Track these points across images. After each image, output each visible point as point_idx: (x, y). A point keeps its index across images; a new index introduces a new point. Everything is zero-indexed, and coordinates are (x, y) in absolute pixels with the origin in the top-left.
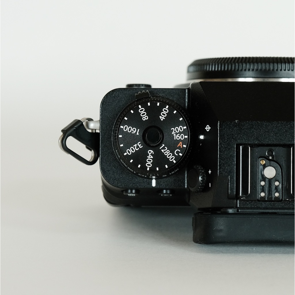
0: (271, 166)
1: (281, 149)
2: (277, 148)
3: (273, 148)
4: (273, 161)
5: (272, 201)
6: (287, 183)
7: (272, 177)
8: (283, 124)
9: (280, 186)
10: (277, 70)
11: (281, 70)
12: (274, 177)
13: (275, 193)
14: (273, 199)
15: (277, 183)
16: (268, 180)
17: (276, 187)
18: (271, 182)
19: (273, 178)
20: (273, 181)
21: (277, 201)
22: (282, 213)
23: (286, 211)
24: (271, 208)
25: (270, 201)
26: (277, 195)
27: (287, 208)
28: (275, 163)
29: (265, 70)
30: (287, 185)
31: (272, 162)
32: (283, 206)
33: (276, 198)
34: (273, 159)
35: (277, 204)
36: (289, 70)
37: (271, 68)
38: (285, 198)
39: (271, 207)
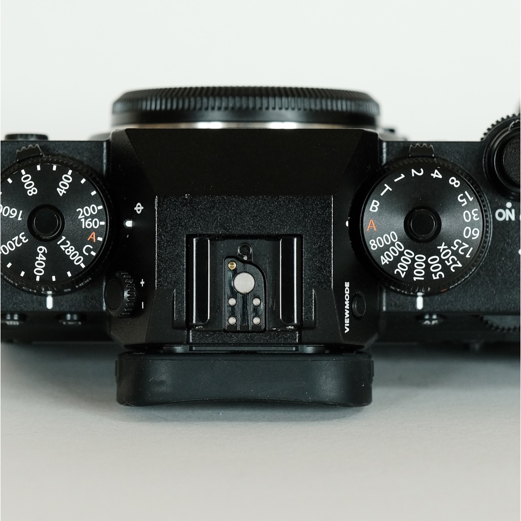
0: (246, 272)
1: (265, 243)
2: (256, 242)
3: (249, 241)
4: (250, 263)
5: (249, 332)
6: (273, 302)
7: (248, 291)
8: (265, 200)
9: (262, 307)
11: (267, 108)
12: (252, 290)
13: (254, 317)
14: (250, 329)
15: (256, 302)
16: (241, 296)
17: (256, 309)
18: (247, 299)
19: (250, 292)
20: (249, 297)
21: (257, 332)
22: (266, 352)
23: (273, 348)
24: (247, 344)
25: (245, 332)
26: (256, 321)
27: (275, 344)
28: (253, 267)
30: (273, 305)
31: (248, 266)
32: (267, 341)
33: (255, 326)
34: (249, 260)
35: (257, 337)
36: (281, 109)
37: (251, 106)
38: (271, 326)
39: (247, 342)
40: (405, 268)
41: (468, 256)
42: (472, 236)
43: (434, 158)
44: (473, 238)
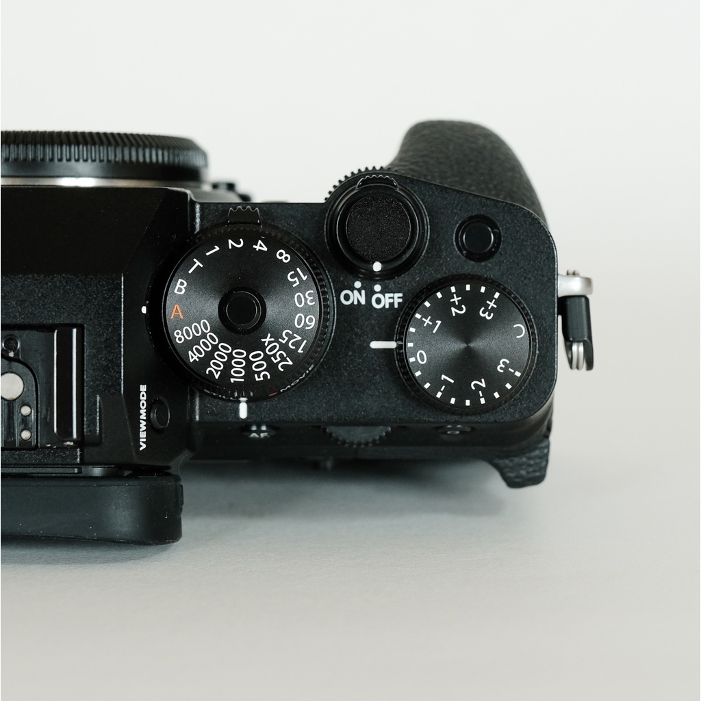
0: (12, 372)
1: (35, 335)
2: (25, 333)
3: (16, 333)
4: (18, 361)
5: (17, 449)
6: (47, 411)
7: (15, 397)
8: (36, 280)
9: (33, 417)
10: (52, 160)
12: (20, 396)
13: (22, 431)
14: (17, 445)
15: (25, 410)
16: (6, 402)
17: (25, 419)
18: (13, 407)
19: (18, 398)
20: (16, 405)
21: (28, 449)
22: (40, 475)
23: (50, 470)
24: (14, 464)
25: (11, 449)
26: (26, 435)
27: (50, 464)
28: (21, 366)
29: (25, 160)
30: (47, 415)
31: (15, 364)
32: (40, 460)
33: (23, 441)
34: (16, 357)
35: (28, 456)
38: (44, 442)
39: (14, 462)
40: (219, 366)
41: (300, 351)
42: (306, 325)
43: (259, 224)
44: (307, 328)
